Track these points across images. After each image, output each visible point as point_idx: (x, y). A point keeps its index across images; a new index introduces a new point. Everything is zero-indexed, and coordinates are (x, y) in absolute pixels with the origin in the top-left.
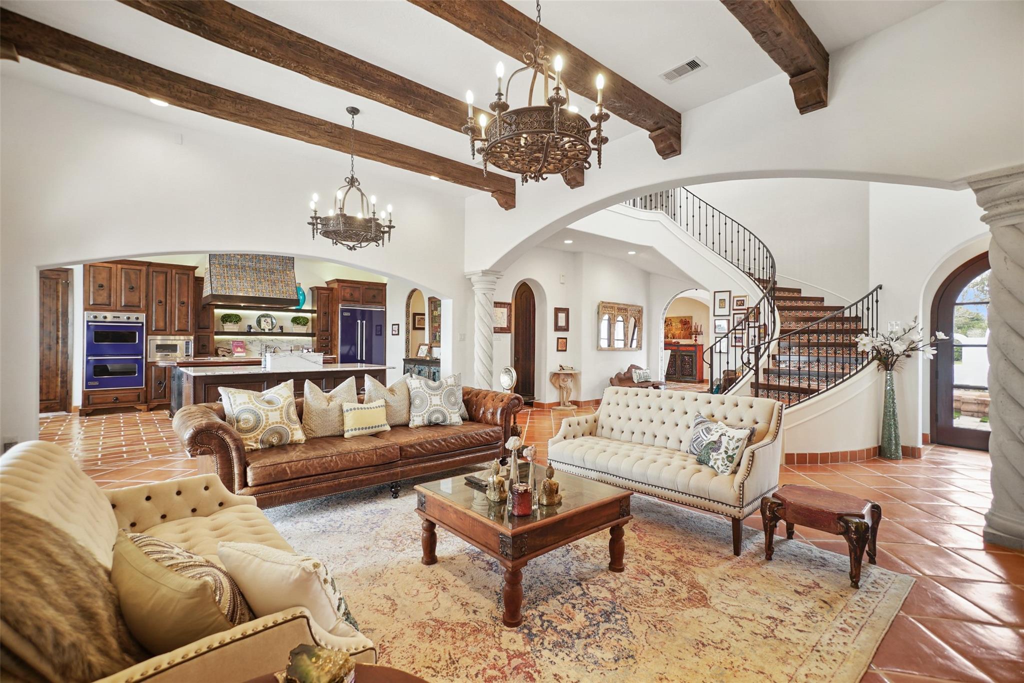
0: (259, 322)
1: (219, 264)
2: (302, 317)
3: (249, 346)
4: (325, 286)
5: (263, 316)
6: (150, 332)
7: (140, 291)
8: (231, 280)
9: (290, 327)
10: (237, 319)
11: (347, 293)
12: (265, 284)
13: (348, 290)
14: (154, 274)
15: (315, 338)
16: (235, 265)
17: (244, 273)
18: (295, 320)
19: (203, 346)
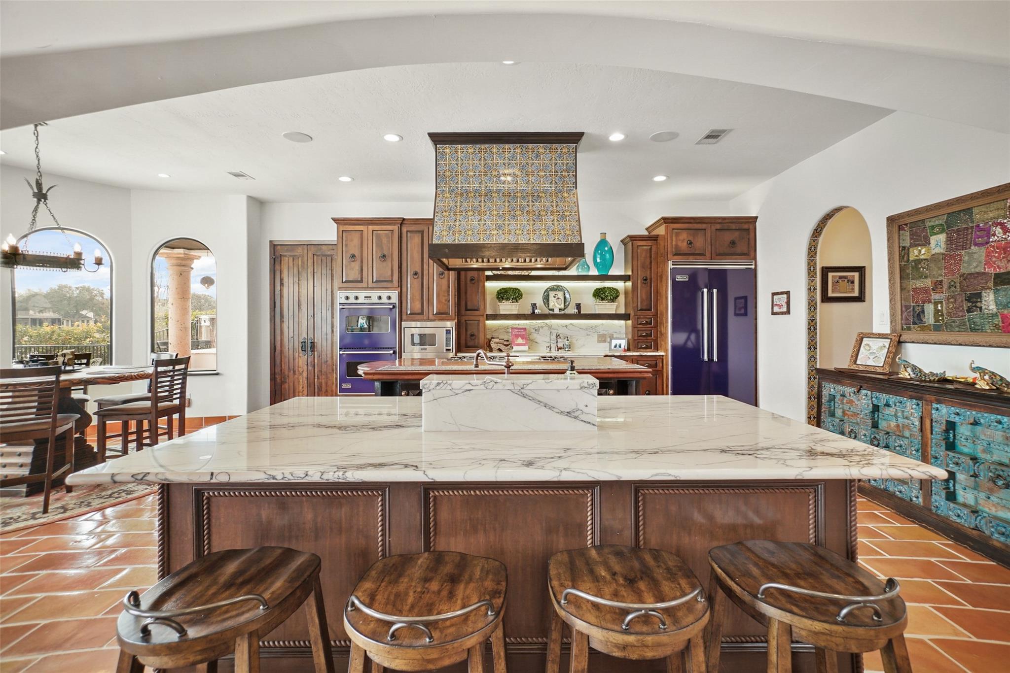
0: (546, 299)
1: (451, 192)
2: (609, 288)
3: (535, 336)
4: (646, 233)
5: (552, 289)
6: (404, 317)
7: (392, 260)
8: (466, 217)
9: (592, 305)
10: (515, 295)
11: (682, 240)
12: (523, 220)
13: (684, 236)
14: (409, 234)
15: (630, 322)
16: (476, 191)
17: (489, 204)
18: (599, 294)
19: (472, 335)
